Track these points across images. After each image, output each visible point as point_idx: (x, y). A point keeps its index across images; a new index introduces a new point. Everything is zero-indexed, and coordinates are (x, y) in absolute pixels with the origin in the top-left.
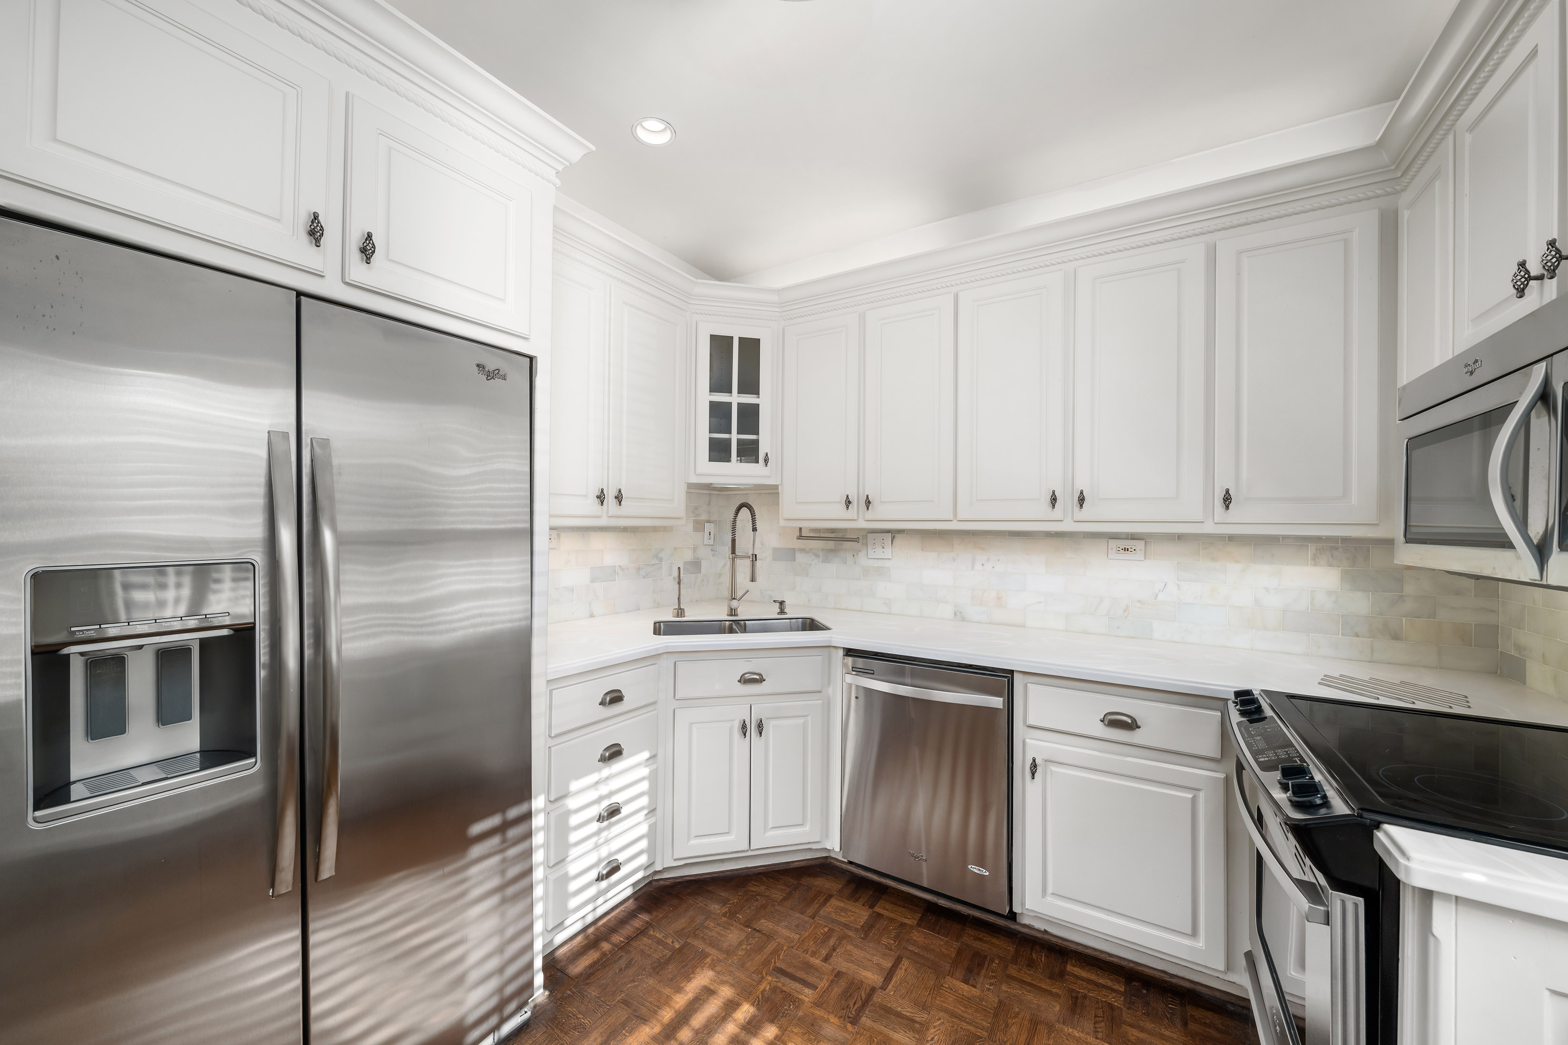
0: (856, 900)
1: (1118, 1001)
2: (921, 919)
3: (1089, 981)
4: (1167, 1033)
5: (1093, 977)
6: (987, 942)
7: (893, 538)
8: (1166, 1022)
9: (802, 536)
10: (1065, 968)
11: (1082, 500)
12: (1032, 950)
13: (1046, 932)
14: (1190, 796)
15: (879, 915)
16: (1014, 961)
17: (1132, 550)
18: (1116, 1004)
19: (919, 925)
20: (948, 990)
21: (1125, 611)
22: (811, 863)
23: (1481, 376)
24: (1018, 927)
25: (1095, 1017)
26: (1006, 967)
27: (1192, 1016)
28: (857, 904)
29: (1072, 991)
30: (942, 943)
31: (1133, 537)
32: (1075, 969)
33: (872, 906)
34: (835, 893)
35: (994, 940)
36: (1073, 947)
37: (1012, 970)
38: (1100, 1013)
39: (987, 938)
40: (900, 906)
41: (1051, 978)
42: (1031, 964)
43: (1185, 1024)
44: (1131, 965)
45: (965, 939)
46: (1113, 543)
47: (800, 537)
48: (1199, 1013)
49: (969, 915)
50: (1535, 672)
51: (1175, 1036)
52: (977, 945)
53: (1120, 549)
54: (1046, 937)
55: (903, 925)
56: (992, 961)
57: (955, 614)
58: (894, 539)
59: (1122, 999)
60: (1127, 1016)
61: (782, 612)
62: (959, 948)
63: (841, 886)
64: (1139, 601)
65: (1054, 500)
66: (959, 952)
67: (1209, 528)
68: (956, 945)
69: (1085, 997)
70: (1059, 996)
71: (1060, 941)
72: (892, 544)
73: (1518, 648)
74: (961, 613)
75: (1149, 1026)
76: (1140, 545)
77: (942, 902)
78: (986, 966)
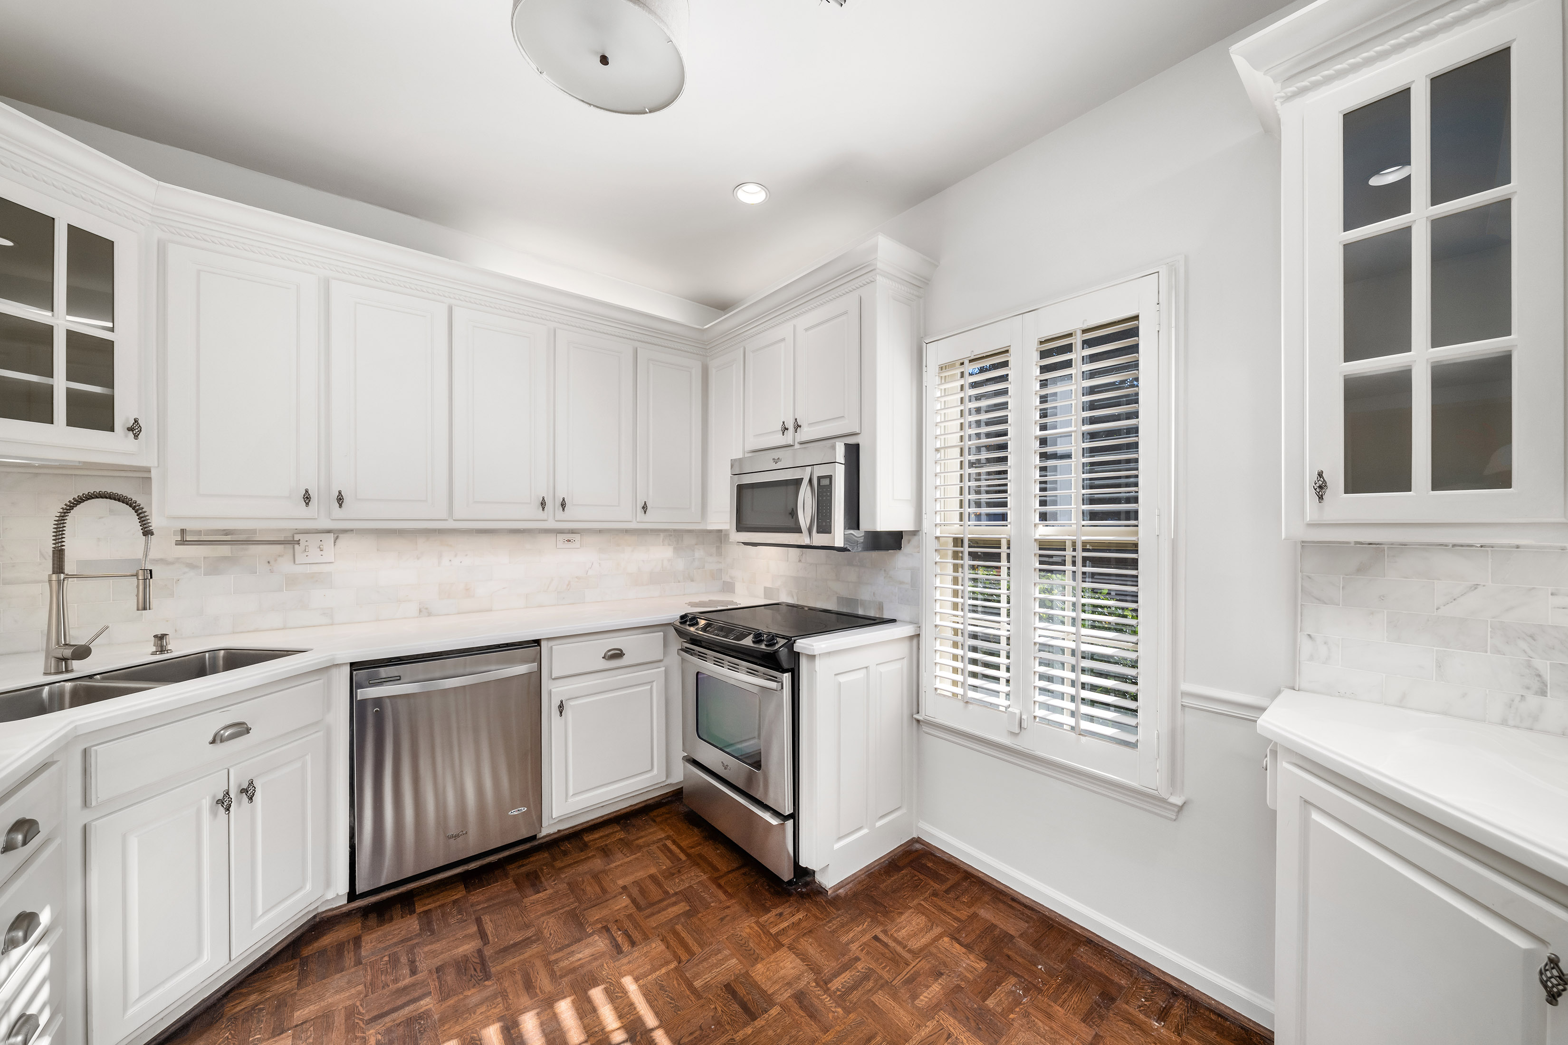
0: (391, 919)
1: (622, 835)
2: (466, 888)
3: (601, 837)
4: (652, 830)
5: (601, 834)
6: (528, 864)
7: (337, 538)
8: (647, 827)
9: (186, 541)
10: (584, 840)
11: (563, 505)
12: (558, 847)
13: (559, 831)
14: (649, 687)
15: (426, 912)
16: (554, 859)
17: (573, 541)
18: (622, 837)
19: (469, 892)
20: (532, 905)
21: (568, 585)
22: (295, 936)
23: (779, 466)
24: (540, 841)
25: (619, 849)
26: (553, 867)
27: (654, 816)
28: (394, 922)
29: (598, 848)
30: (499, 887)
31: (573, 532)
32: (590, 837)
33: (414, 912)
34: (360, 932)
35: (531, 859)
36: (580, 828)
37: (558, 864)
38: (619, 846)
39: (526, 861)
40: (438, 893)
41: (582, 851)
42: (565, 853)
43: (654, 821)
44: (615, 814)
45: (512, 873)
46: (561, 537)
47: (183, 542)
48: (655, 813)
49: (499, 860)
50: (739, 588)
51: (655, 829)
52: (523, 870)
53: (565, 541)
54: (562, 833)
55: (455, 902)
56: (542, 869)
57: (420, 611)
58: (338, 541)
59: (623, 832)
60: (631, 838)
61: (162, 650)
62: (514, 881)
63: (360, 924)
64: (576, 577)
65: (543, 504)
66: (516, 882)
67: (633, 525)
68: (510, 880)
69: (606, 845)
70: (595, 855)
71: (571, 830)
72: (334, 545)
73: (731, 578)
74: (427, 609)
75: (643, 834)
76: (577, 537)
77: (473, 866)
78: (541, 875)
